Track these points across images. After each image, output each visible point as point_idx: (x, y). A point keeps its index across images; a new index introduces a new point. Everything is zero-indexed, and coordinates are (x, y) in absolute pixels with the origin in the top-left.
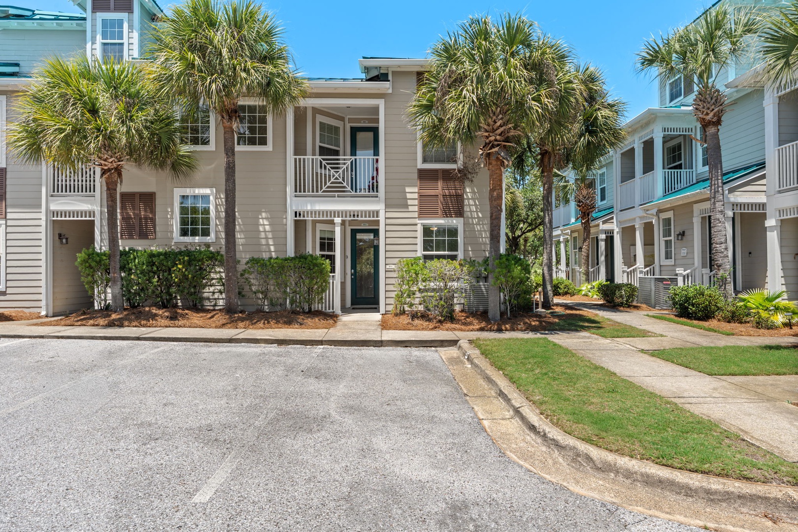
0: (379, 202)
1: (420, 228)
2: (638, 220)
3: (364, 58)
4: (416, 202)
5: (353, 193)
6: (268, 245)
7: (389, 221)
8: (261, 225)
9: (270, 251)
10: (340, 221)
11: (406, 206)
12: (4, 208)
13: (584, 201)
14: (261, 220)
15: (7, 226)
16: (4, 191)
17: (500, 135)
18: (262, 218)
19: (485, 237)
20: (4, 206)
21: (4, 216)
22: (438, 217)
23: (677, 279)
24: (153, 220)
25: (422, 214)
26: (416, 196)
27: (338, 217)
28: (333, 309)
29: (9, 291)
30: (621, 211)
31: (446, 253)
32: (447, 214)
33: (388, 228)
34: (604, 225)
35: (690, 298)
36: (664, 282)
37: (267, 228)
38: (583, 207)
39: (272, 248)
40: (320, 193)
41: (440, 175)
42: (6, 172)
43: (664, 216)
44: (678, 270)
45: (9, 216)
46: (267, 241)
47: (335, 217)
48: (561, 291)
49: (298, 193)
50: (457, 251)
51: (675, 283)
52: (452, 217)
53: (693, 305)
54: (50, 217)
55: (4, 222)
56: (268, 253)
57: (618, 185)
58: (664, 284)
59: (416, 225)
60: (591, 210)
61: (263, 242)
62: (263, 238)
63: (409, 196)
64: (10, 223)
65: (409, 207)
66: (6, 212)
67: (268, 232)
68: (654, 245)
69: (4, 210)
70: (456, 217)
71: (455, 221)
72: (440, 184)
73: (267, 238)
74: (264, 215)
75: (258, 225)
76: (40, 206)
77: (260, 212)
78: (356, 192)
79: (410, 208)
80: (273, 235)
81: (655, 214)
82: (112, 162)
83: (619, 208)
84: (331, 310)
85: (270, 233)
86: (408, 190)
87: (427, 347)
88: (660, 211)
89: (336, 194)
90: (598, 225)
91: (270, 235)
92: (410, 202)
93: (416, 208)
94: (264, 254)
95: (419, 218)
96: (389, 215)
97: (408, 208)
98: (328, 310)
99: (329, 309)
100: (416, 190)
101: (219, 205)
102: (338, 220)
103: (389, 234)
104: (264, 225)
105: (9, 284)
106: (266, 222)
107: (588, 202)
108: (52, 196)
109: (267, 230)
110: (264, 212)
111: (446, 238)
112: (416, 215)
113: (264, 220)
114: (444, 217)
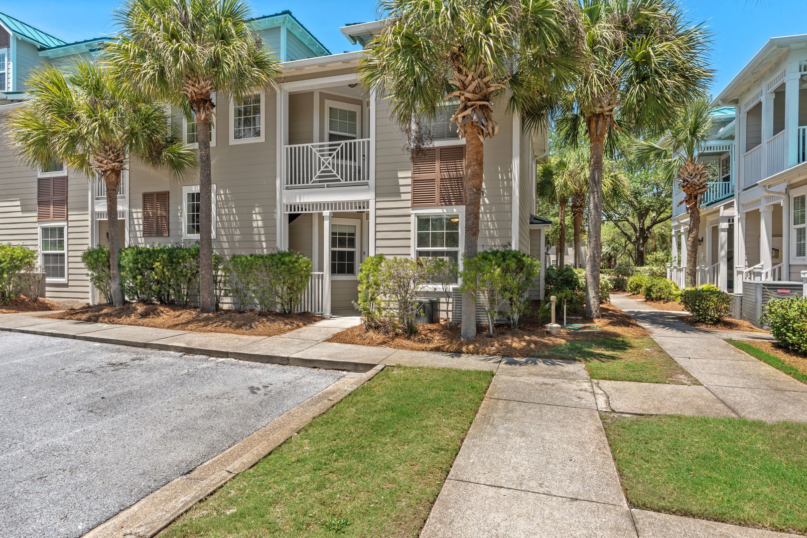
0: (368, 190)
1: (413, 220)
2: (763, 201)
3: (347, 25)
4: (409, 189)
5: (343, 182)
6: (261, 241)
7: (379, 213)
8: (255, 220)
9: (262, 248)
10: (328, 214)
11: (399, 194)
12: (66, 211)
13: (689, 180)
14: (254, 216)
15: (68, 227)
16: (65, 196)
17: (474, 92)
18: (256, 214)
19: (493, 229)
20: (66, 209)
21: (65, 218)
22: (434, 206)
23: (802, 286)
24: (167, 219)
25: (417, 202)
26: (409, 181)
27: (328, 209)
28: (322, 311)
29: (71, 283)
30: (745, 190)
31: (445, 248)
32: (446, 201)
33: (379, 220)
34: (726, 211)
35: (789, 320)
36: (779, 291)
37: (260, 223)
38: (689, 188)
39: (264, 245)
40: (310, 184)
41: (438, 154)
42: (67, 180)
43: (796, 193)
44: (804, 274)
45: (70, 218)
46: (260, 238)
47: (324, 209)
48: (654, 296)
49: (289, 185)
50: (457, 246)
51: (800, 291)
52: (452, 205)
53: (794, 331)
54: (96, 218)
55: (66, 223)
56: (260, 250)
57: (742, 155)
58: (779, 294)
59: (409, 216)
60: (699, 191)
61: (256, 238)
62: (256, 234)
63: (401, 182)
64: (70, 224)
65: (402, 195)
66: (67, 215)
67: (261, 227)
68: (781, 236)
69: (66, 213)
70: (456, 205)
71: (455, 210)
72: (437, 164)
73: (259, 234)
74: (257, 209)
75: (252, 220)
76: (87, 209)
77: (254, 207)
78: (346, 180)
79: (403, 197)
80: (265, 231)
81: (784, 192)
82: (107, 164)
83: (742, 186)
84: (320, 312)
85: (263, 229)
86: (400, 175)
87: (339, 370)
88: (791, 187)
89: (326, 184)
90: (718, 211)
91: (262, 231)
92: (402, 189)
93: (409, 196)
94: (257, 250)
95: (413, 207)
96: (379, 205)
97: (400, 196)
98: (317, 312)
99: (319, 311)
100: (409, 174)
101: (219, 201)
102: (327, 213)
103: (379, 228)
104: (257, 220)
105: (71, 277)
106: (259, 218)
107: (695, 180)
108: (97, 199)
109: (259, 226)
110: (257, 207)
111: (445, 231)
112: (409, 204)
113: (257, 215)
114: (442, 205)
